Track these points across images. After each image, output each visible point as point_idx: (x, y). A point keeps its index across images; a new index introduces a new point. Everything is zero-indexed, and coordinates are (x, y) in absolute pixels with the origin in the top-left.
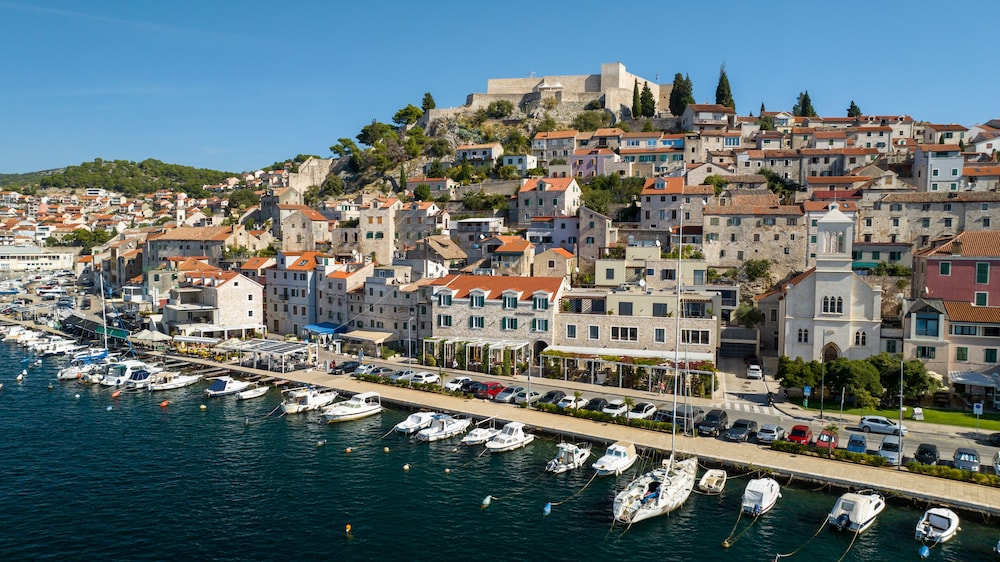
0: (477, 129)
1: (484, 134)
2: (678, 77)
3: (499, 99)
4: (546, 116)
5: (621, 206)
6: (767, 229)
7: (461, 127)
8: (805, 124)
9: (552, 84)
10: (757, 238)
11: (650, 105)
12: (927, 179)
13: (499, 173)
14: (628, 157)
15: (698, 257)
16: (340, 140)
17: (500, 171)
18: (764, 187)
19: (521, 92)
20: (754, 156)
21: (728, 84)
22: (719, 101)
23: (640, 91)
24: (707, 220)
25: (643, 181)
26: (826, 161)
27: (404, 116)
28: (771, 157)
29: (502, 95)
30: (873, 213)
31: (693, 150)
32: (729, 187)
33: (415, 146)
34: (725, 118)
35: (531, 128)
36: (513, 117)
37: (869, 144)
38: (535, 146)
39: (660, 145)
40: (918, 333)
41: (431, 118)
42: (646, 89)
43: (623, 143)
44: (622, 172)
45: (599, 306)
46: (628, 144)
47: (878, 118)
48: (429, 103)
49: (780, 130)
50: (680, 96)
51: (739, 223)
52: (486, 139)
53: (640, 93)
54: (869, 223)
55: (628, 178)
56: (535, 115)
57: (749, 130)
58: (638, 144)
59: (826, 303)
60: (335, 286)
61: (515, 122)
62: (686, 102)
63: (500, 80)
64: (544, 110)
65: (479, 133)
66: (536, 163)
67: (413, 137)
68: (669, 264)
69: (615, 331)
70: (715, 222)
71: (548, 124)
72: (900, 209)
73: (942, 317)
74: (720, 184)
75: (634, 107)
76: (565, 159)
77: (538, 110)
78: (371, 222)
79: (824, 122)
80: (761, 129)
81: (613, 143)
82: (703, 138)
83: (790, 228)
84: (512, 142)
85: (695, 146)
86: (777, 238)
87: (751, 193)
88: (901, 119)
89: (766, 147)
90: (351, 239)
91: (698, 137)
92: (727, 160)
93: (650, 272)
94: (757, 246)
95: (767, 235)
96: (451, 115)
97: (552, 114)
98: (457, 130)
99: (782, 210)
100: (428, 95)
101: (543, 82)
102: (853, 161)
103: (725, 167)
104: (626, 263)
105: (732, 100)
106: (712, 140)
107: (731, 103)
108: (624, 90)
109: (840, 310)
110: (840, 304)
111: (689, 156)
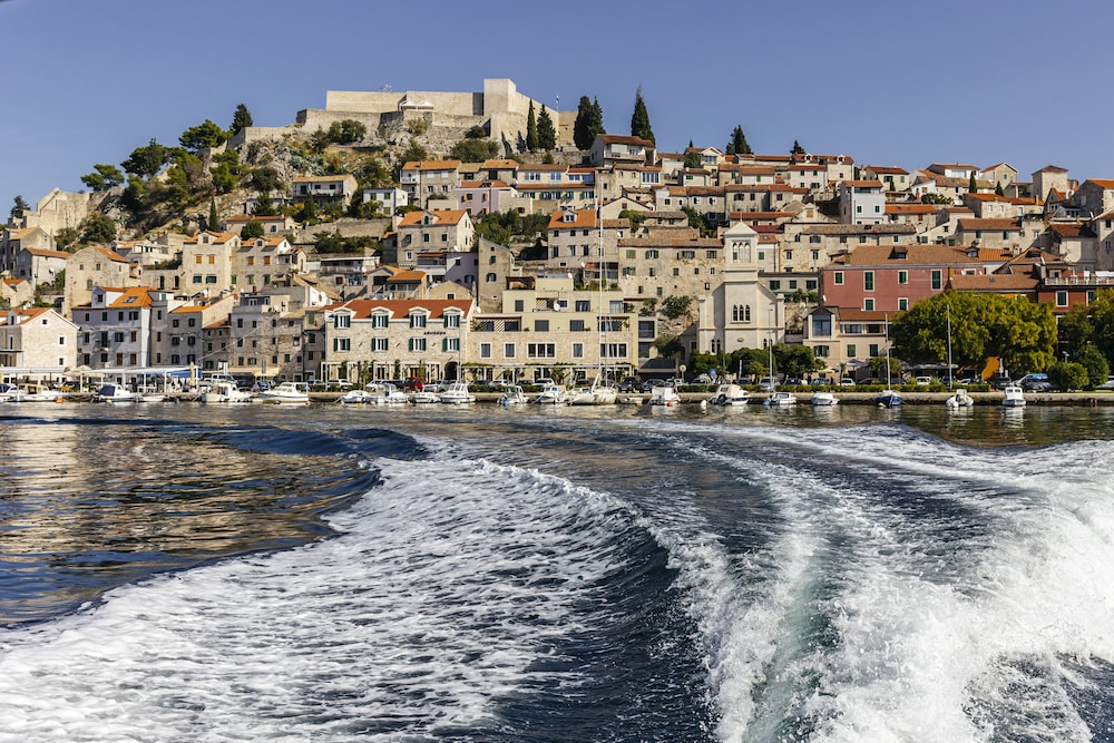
0: (317, 157)
1: (326, 164)
2: (584, 100)
3: (347, 118)
4: (413, 144)
5: (524, 245)
6: (686, 263)
7: (295, 153)
8: (736, 161)
9: (419, 100)
10: (676, 272)
11: (549, 134)
12: (851, 216)
13: (357, 210)
14: (528, 191)
15: (614, 287)
16: (97, 167)
17: (361, 208)
18: (685, 223)
19: (374, 111)
20: (675, 193)
21: (645, 112)
22: (634, 133)
23: (537, 115)
24: (623, 251)
25: (548, 218)
26: (753, 198)
27: (201, 137)
28: (694, 193)
29: (348, 113)
30: (793, 245)
31: (605, 186)
32: (647, 223)
33: (228, 176)
34: (643, 152)
35: (393, 158)
36: (365, 143)
37: (802, 184)
38: (404, 179)
39: (565, 179)
40: (816, 334)
41: (248, 140)
42: (543, 114)
43: (521, 175)
44: (521, 210)
45: (513, 325)
46: (526, 178)
47: (815, 158)
48: (242, 120)
49: (708, 168)
50: (587, 125)
51: (656, 256)
52: (331, 170)
53: (536, 119)
54: (789, 256)
55: (529, 216)
56: (398, 141)
57: (670, 167)
58: (538, 177)
59: (735, 312)
60: (184, 324)
61: (370, 149)
62: (595, 133)
63: (343, 93)
64: (409, 135)
65: (320, 163)
66: (406, 199)
67: (226, 163)
68: (583, 295)
69: (532, 348)
70: (631, 255)
71: (417, 154)
72: (819, 241)
73: (833, 317)
74: (636, 220)
75: (529, 137)
76: (445, 194)
77: (402, 135)
78: (199, 261)
79: (756, 160)
80: (685, 167)
81: (505, 176)
82: (617, 172)
83: (710, 261)
84: (370, 175)
85: (607, 181)
86: (697, 272)
87: (670, 228)
88: (841, 159)
89: (687, 183)
90: (170, 283)
91: (611, 171)
92: (644, 198)
93: (563, 304)
94: (677, 281)
95: (686, 269)
96: (278, 137)
97: (420, 141)
98: (288, 157)
99: (701, 242)
100: (242, 108)
101: (405, 99)
102: (780, 198)
103: (643, 204)
104: (537, 294)
105: (650, 133)
106: (627, 174)
107: (650, 136)
108: (515, 114)
109: (748, 318)
110: (748, 312)
111: (600, 193)
